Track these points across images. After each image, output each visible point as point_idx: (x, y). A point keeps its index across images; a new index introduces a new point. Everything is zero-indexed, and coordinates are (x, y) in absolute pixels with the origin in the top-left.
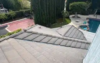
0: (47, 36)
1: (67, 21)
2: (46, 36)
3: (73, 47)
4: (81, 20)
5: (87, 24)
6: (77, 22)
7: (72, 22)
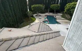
0: (25, 37)
1: (32, 19)
2: (23, 38)
3: (49, 39)
4: (42, 17)
5: (47, 19)
6: (40, 19)
7: (36, 20)
